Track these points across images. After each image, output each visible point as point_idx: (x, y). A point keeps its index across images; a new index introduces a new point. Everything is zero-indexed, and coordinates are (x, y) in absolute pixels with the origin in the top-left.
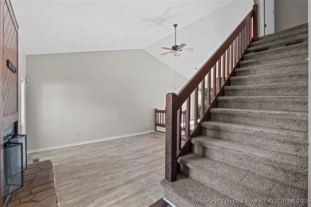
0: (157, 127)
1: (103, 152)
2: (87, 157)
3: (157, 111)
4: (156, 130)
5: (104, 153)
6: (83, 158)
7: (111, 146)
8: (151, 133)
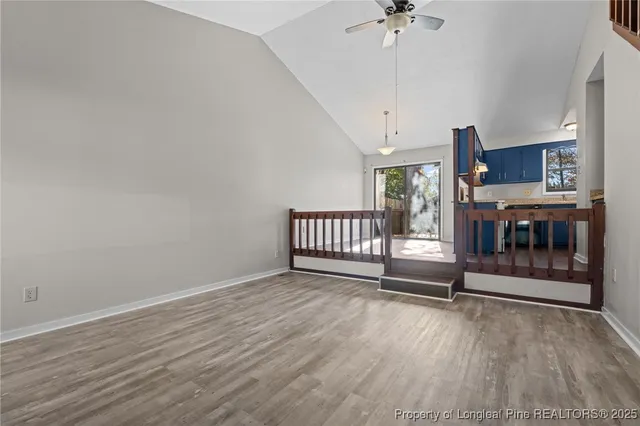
0: (296, 258)
1: (157, 355)
2: (84, 389)
3: (293, 215)
4: (292, 266)
5: (163, 359)
6: (64, 398)
7: (179, 326)
8: (281, 275)
